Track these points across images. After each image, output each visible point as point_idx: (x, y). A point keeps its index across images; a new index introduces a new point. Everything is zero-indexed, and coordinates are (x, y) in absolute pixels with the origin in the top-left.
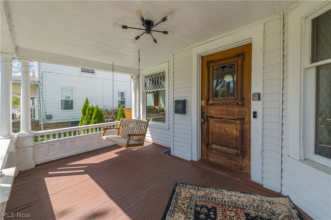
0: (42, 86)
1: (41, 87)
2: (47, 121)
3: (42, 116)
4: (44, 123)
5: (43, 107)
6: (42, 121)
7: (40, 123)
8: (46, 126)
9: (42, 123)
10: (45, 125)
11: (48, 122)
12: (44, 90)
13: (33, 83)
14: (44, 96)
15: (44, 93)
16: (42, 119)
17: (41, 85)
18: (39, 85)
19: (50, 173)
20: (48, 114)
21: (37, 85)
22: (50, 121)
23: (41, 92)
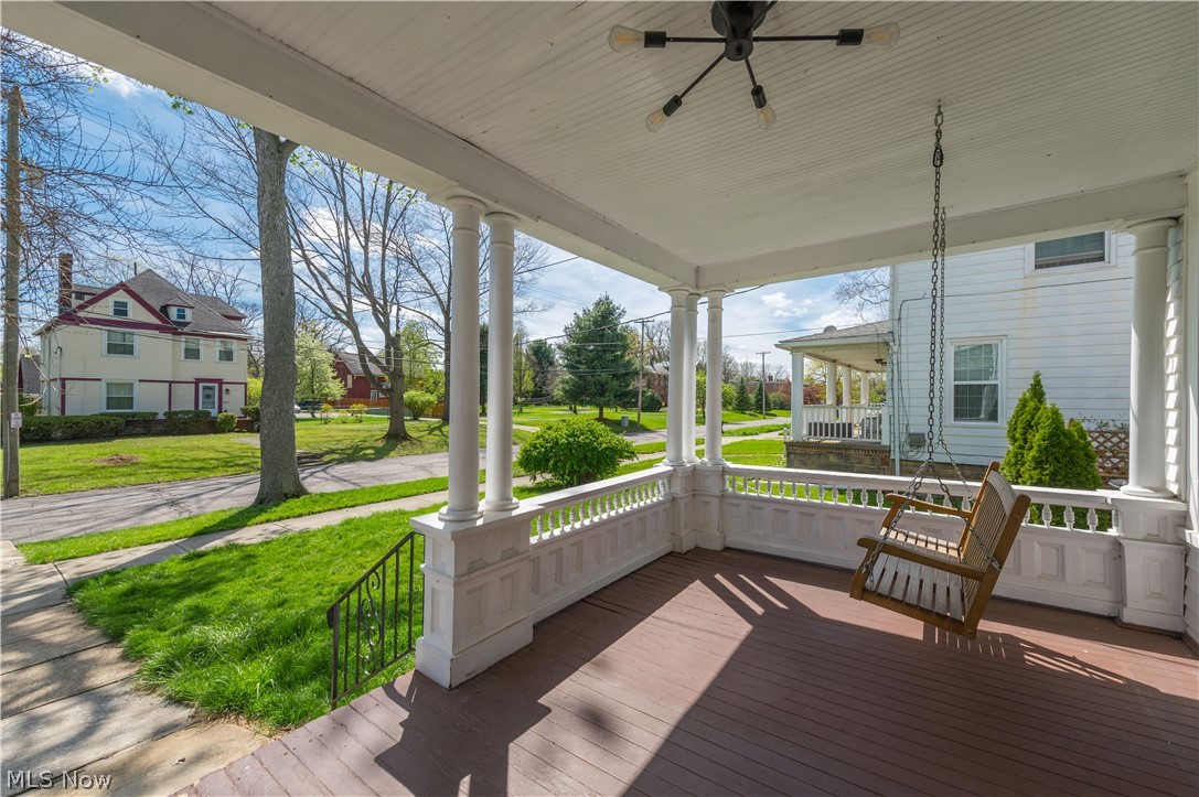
0: (900, 345)
1: (895, 348)
2: (911, 454)
3: (897, 435)
4: (903, 457)
5: (901, 409)
6: (897, 449)
7: (892, 457)
8: (908, 467)
9: (896, 456)
10: (905, 463)
11: (913, 455)
12: (904, 358)
13: (875, 340)
14: (904, 376)
15: (904, 367)
16: (897, 444)
17: (897, 343)
18: (891, 344)
19: (718, 576)
20: (912, 430)
21: (887, 344)
22: (920, 454)
23: (895, 362)
